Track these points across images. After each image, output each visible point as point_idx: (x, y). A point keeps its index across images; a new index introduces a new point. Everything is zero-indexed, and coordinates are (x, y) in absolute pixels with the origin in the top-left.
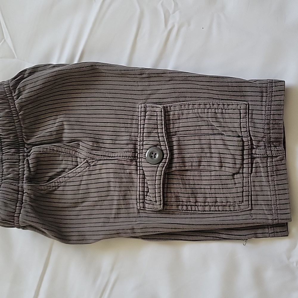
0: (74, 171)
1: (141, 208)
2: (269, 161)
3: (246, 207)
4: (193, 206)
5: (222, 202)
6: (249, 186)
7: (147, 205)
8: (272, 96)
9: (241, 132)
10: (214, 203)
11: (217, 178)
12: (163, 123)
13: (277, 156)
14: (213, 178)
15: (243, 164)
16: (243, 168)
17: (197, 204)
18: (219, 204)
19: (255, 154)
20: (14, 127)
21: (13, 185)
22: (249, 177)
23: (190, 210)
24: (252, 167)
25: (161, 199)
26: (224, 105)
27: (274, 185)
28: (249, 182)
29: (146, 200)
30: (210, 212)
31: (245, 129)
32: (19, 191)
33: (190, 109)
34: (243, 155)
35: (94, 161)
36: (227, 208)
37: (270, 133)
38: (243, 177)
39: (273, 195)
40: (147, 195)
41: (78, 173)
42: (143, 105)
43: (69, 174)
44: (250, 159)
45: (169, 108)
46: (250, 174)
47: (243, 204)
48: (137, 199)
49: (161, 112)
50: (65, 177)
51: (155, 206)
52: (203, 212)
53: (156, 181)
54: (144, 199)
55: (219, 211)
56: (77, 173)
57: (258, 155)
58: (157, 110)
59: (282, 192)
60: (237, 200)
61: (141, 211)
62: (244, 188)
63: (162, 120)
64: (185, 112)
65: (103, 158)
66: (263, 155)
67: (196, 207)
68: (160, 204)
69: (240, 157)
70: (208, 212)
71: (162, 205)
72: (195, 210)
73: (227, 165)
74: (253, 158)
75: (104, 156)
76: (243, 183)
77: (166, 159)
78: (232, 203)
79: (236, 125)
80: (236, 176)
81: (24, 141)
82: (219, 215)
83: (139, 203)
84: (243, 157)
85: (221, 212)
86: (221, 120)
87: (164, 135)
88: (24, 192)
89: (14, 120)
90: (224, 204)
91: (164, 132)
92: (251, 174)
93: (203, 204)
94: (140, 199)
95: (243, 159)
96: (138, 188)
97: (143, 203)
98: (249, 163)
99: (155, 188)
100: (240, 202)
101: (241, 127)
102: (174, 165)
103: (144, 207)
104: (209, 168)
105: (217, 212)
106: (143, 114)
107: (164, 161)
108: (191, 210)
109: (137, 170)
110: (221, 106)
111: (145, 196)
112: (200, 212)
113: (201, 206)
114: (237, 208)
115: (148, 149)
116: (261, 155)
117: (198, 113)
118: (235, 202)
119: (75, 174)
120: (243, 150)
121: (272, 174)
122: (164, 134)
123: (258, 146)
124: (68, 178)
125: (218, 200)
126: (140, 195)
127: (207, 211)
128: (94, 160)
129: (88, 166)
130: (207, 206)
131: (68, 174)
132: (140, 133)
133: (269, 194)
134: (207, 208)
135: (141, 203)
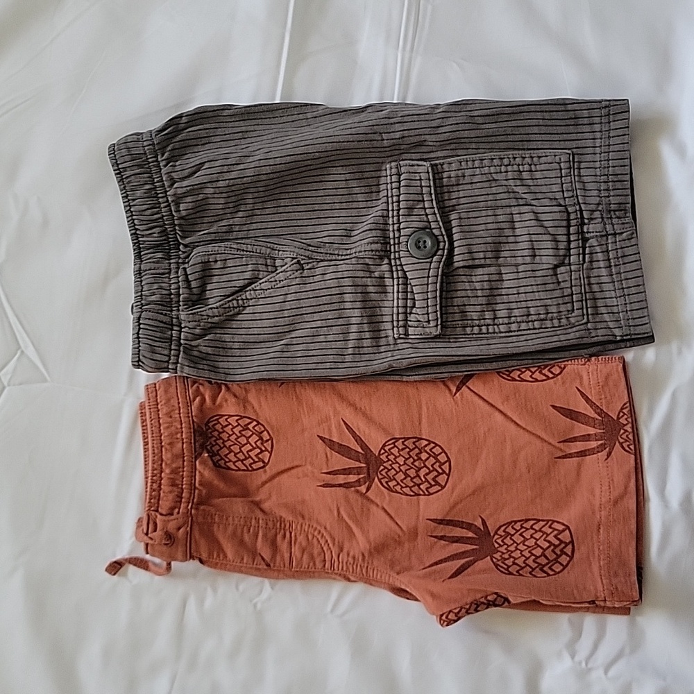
0: (271, 278)
1: (401, 336)
2: (609, 241)
3: (580, 318)
4: (490, 325)
5: (540, 314)
6: (581, 286)
7: (411, 330)
8: (609, 137)
9: (565, 198)
10: (525, 317)
11: (529, 274)
12: (433, 191)
13: (622, 233)
14: (521, 275)
15: (569, 249)
16: (570, 255)
17: (496, 321)
18: (534, 317)
19: (588, 232)
20: (159, 216)
21: (162, 314)
22: (580, 271)
23: (485, 334)
24: (584, 254)
25: (437, 316)
26: (532, 158)
27: (621, 281)
28: (580, 278)
29: (410, 321)
30: (519, 333)
31: (570, 194)
32: (172, 325)
33: (476, 168)
34: (568, 234)
35: (310, 263)
36: (548, 324)
37: (608, 197)
38: (571, 271)
39: (620, 297)
40: (411, 313)
41: (280, 281)
42: (393, 164)
43: (262, 284)
44: (580, 241)
45: (439, 166)
46: (581, 266)
47: (573, 314)
48: (393, 321)
49: (428, 172)
50: (257, 290)
51: (427, 330)
52: (507, 334)
53: (430, 286)
54: (406, 320)
55: (535, 329)
56: (278, 282)
57: (593, 232)
58: (420, 169)
59: (633, 290)
60: (563, 308)
61: (399, 341)
62: (573, 288)
63: (430, 186)
64: (468, 172)
65: (328, 257)
66: (599, 232)
67: (496, 327)
68: (437, 326)
69: (564, 238)
70: (516, 333)
71: (439, 327)
72: (494, 333)
73: (543, 252)
74: (585, 240)
75: (330, 254)
76: (571, 280)
77: (443, 249)
78: (555, 315)
79: (555, 188)
80: (559, 270)
81: (178, 240)
82: (534, 336)
83: (397, 327)
84: (569, 238)
85: (537, 331)
86: (530, 182)
87: (437, 212)
88: (183, 326)
89: (160, 203)
90: (542, 316)
91: (435, 206)
92: (583, 264)
93: (506, 321)
94: (398, 321)
95: (569, 242)
96: (395, 301)
97: (405, 326)
98: (579, 247)
99: (428, 299)
100: (568, 311)
101: (563, 191)
102: (456, 258)
103: (405, 335)
104: (513, 261)
105: (531, 332)
106: (394, 178)
107: (440, 252)
108: (488, 333)
109: (392, 272)
110: (528, 160)
111: (408, 315)
112: (503, 335)
113: (503, 324)
114: (564, 321)
115: (410, 236)
116: (596, 232)
117: (491, 173)
118: (560, 312)
119: (274, 283)
120: (568, 227)
121: (617, 263)
122: (436, 209)
123: (592, 219)
124: (262, 291)
125: (532, 311)
126: (398, 314)
127: (514, 331)
128: (311, 261)
129: (299, 270)
130: (514, 323)
131: (260, 284)
132: (393, 210)
133: (614, 296)
134: (514, 327)
135: (401, 327)
